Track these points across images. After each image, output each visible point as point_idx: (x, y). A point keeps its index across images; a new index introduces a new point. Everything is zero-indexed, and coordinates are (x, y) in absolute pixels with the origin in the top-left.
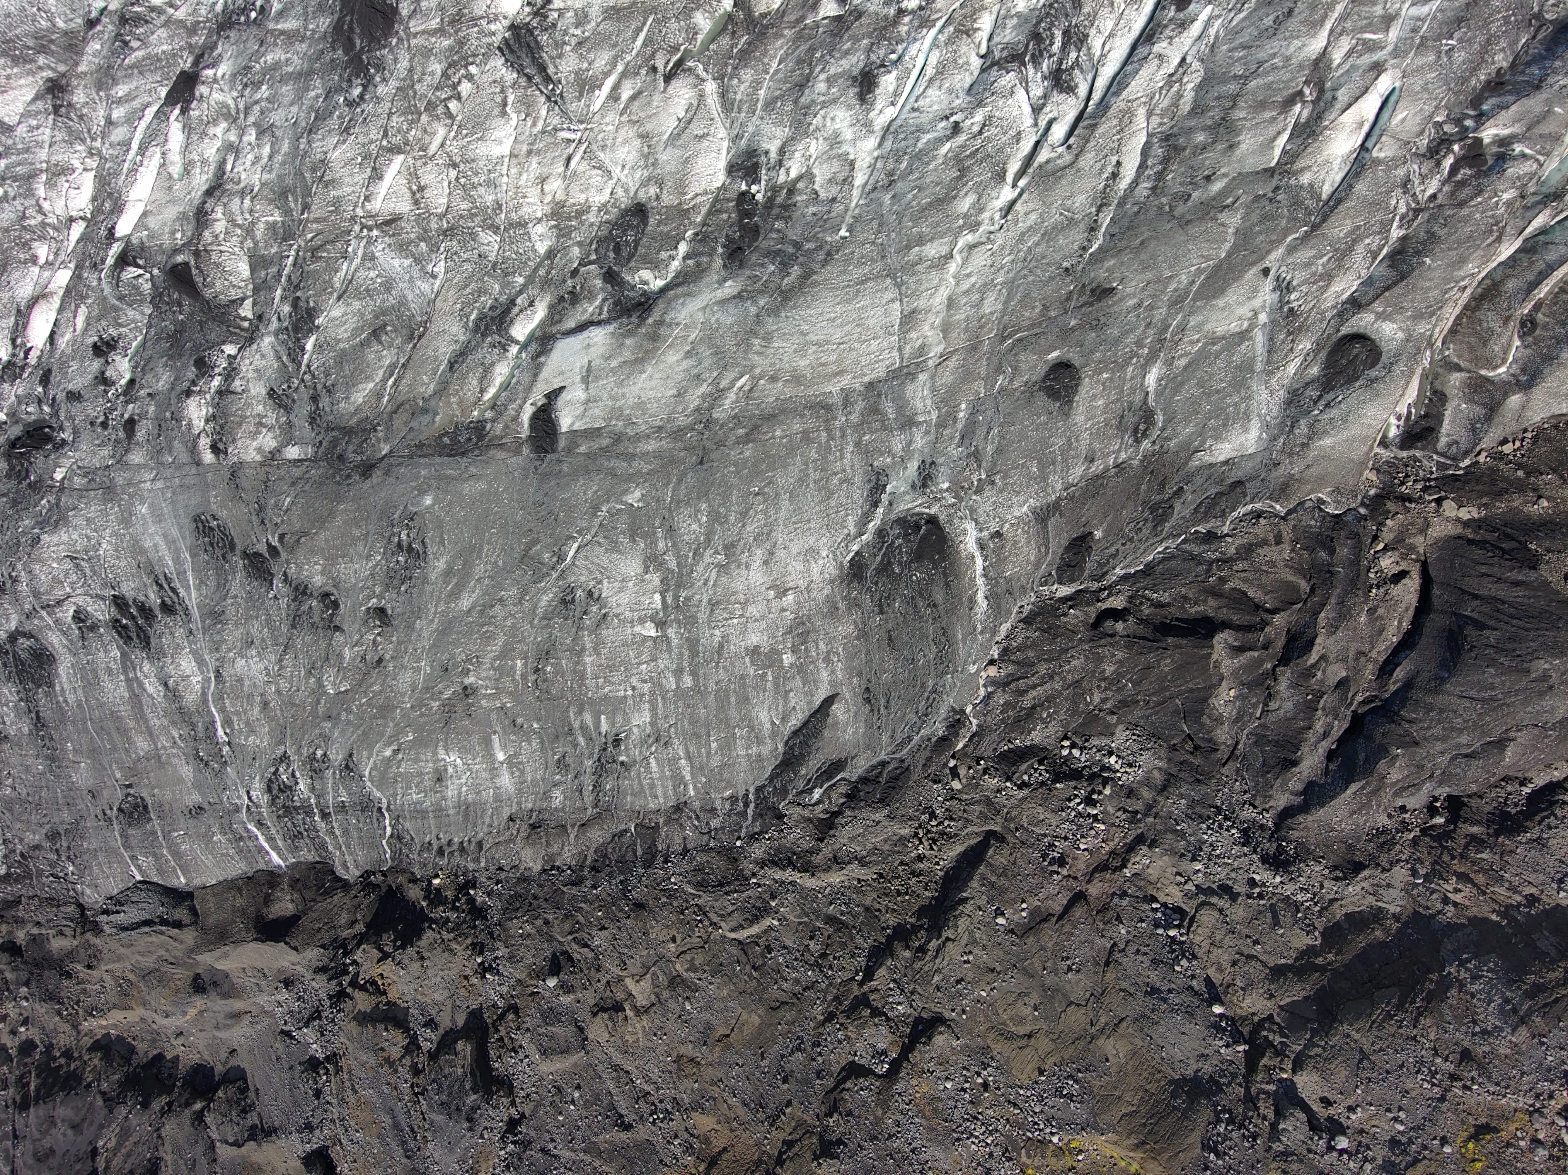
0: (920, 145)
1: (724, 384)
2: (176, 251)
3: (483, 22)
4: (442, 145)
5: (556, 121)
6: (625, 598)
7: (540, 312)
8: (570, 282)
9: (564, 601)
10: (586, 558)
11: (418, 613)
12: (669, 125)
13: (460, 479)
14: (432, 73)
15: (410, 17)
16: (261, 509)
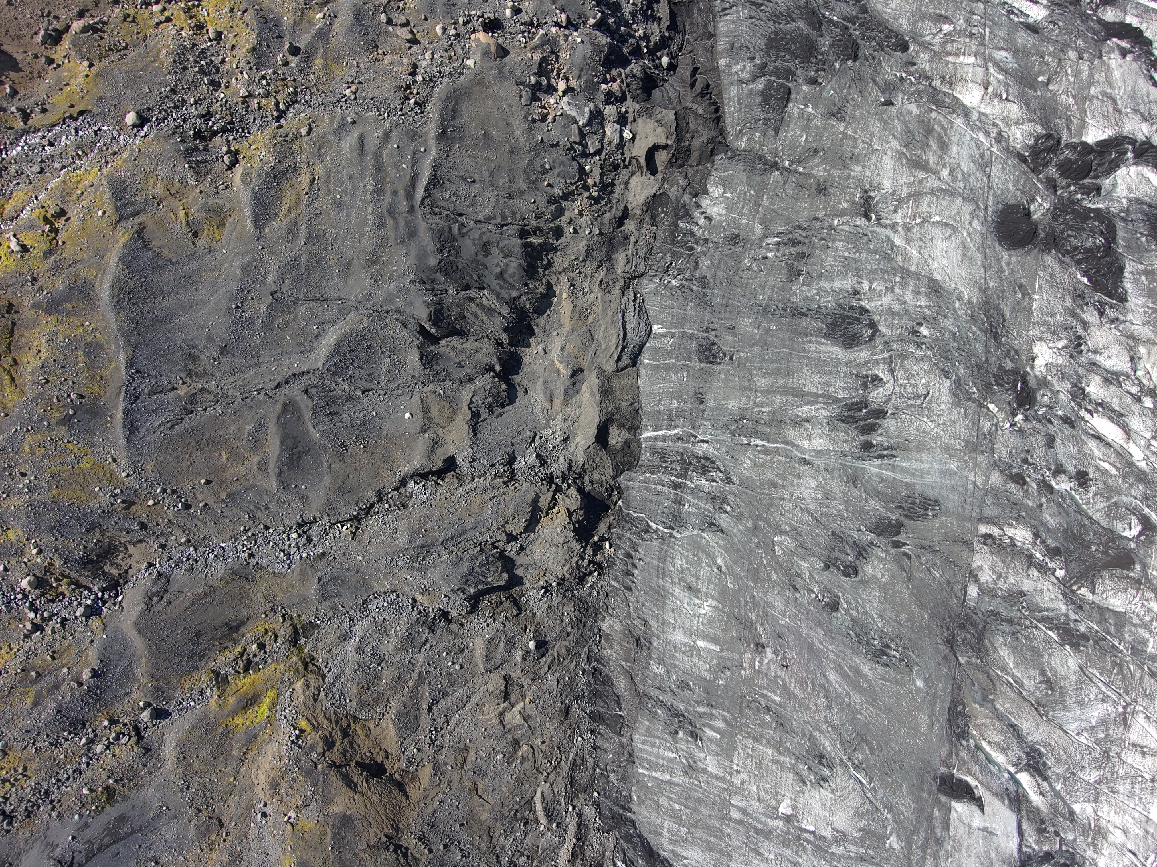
2: (1144, 566)
6: (816, 804)
7: (1036, 799)
8: (1052, 829)
9: (822, 757)
10: (855, 790)
11: (829, 634)
13: (931, 715)
16: (934, 551)
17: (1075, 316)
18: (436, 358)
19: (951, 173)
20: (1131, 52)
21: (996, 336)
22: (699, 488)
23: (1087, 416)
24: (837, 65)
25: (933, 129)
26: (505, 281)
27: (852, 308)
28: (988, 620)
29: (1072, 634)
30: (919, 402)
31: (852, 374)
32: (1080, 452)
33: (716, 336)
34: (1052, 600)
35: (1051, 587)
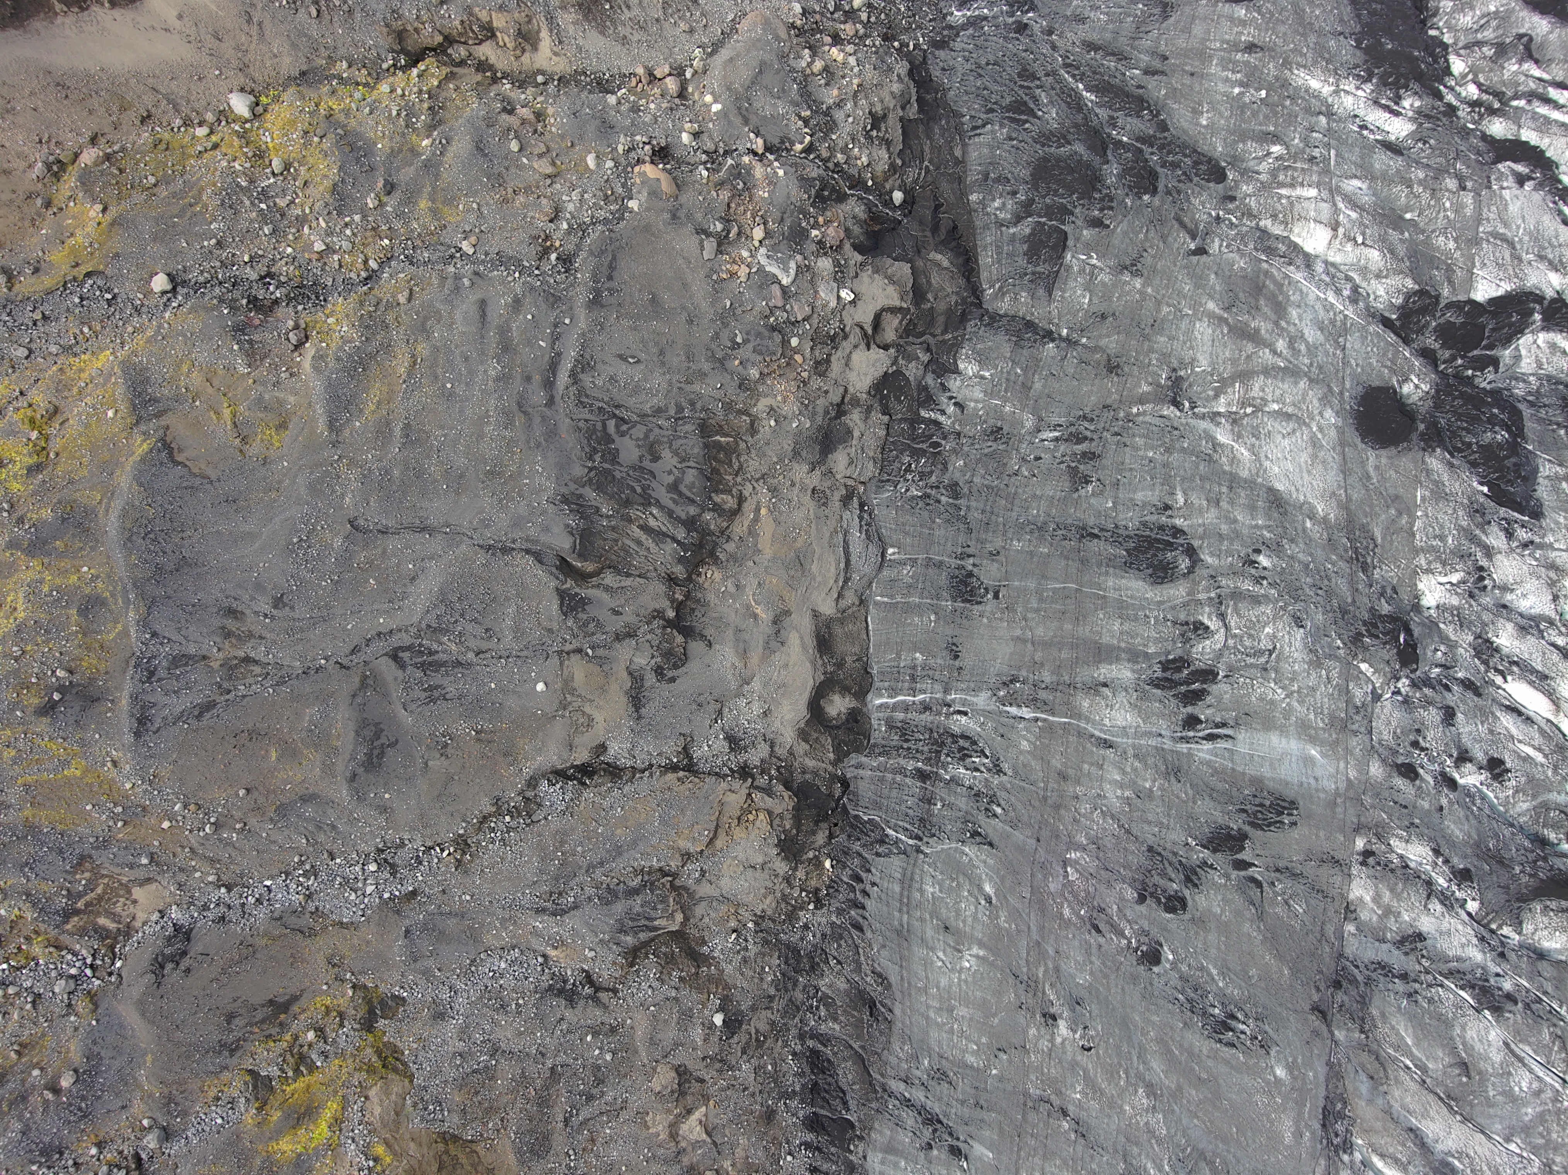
11: (1149, 999)
13: (1298, 1119)
16: (1293, 876)
17: (1473, 539)
18: (583, 603)
19: (1291, 345)
20: (1530, 178)
21: (1365, 567)
22: (955, 781)
23: (1499, 680)
24: (1128, 201)
25: (1264, 285)
26: (681, 494)
27: (1161, 528)
28: (1374, 976)
29: (1493, 995)
30: (1263, 660)
31: (1166, 619)
32: (1491, 732)
33: (974, 565)
34: (1463, 946)
35: (1460, 927)
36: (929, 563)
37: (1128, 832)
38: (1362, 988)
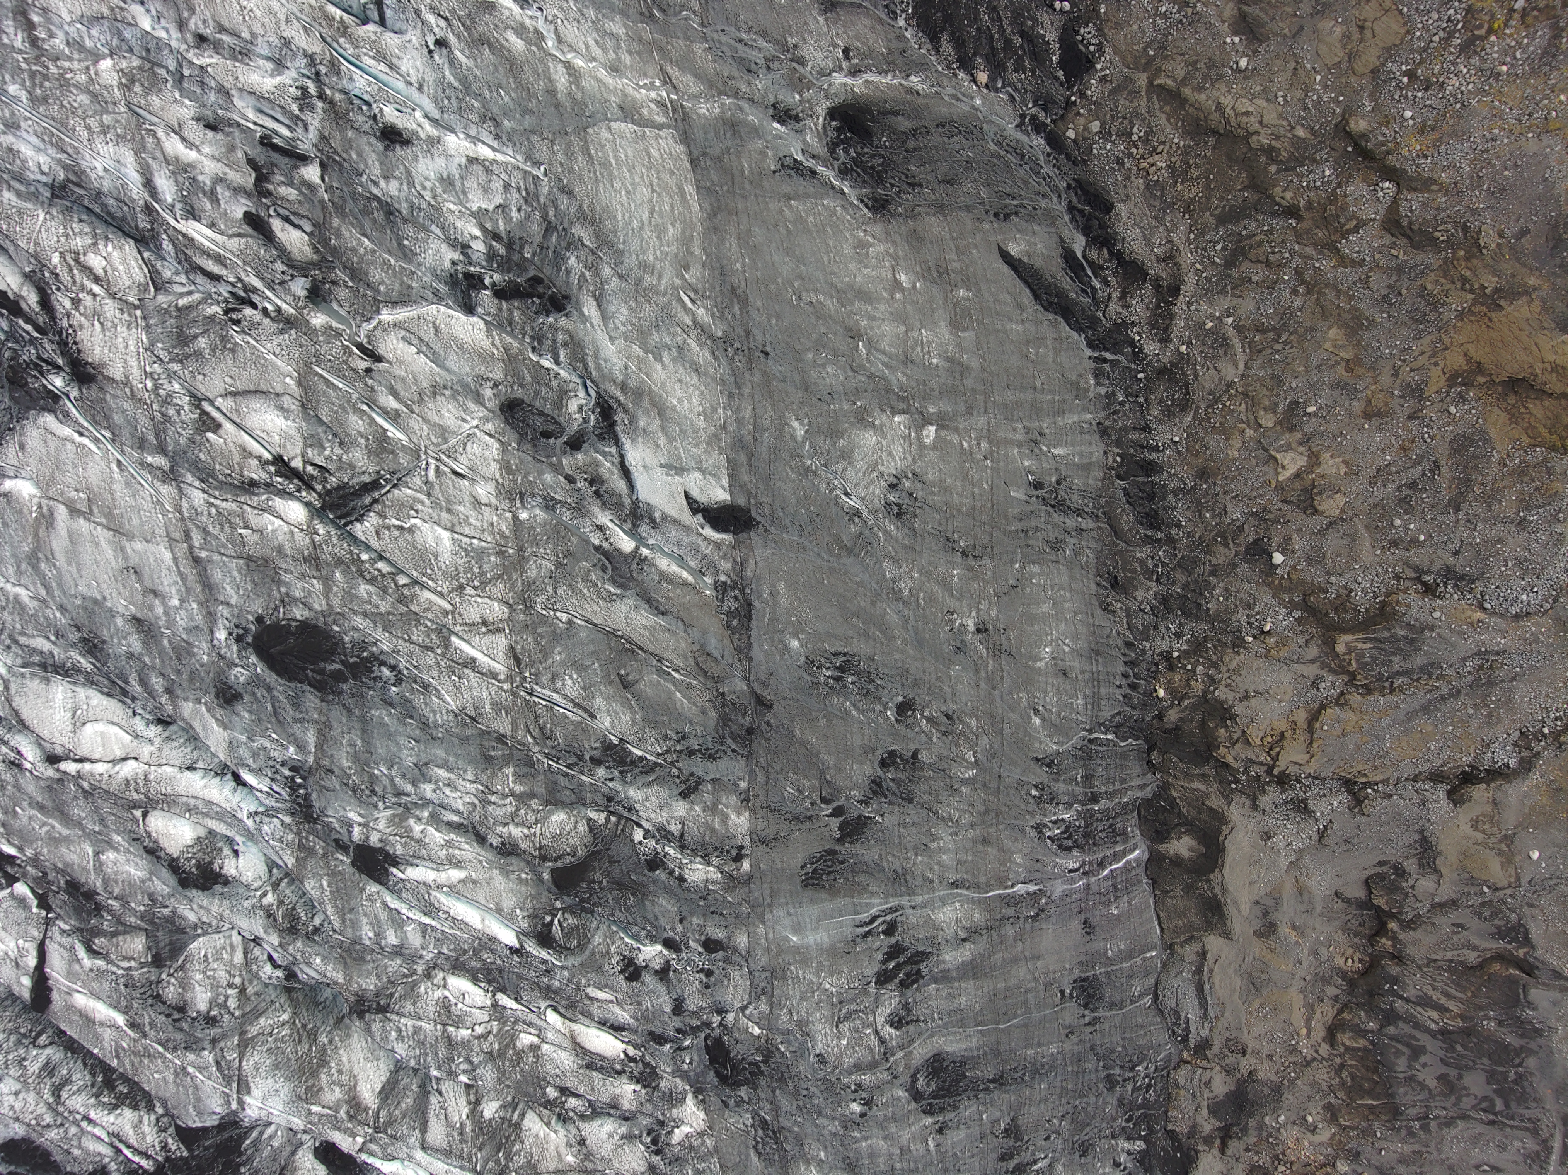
0: (456, 84)
1: (688, 321)
3: (317, 538)
4: (441, 595)
5: (418, 481)
8: (580, 484)
12: (423, 364)
14: (369, 594)
15: (311, 609)
18: (1500, 934)
26: (1409, 1044)
27: (942, 1109)
28: (718, 747)
29: (614, 760)
30: (844, 1011)
31: (925, 1021)
32: (639, 1004)
33: (1084, 1016)
34: (648, 799)
35: (653, 816)
36: (1120, 1005)
37: (930, 810)
38: (727, 733)
